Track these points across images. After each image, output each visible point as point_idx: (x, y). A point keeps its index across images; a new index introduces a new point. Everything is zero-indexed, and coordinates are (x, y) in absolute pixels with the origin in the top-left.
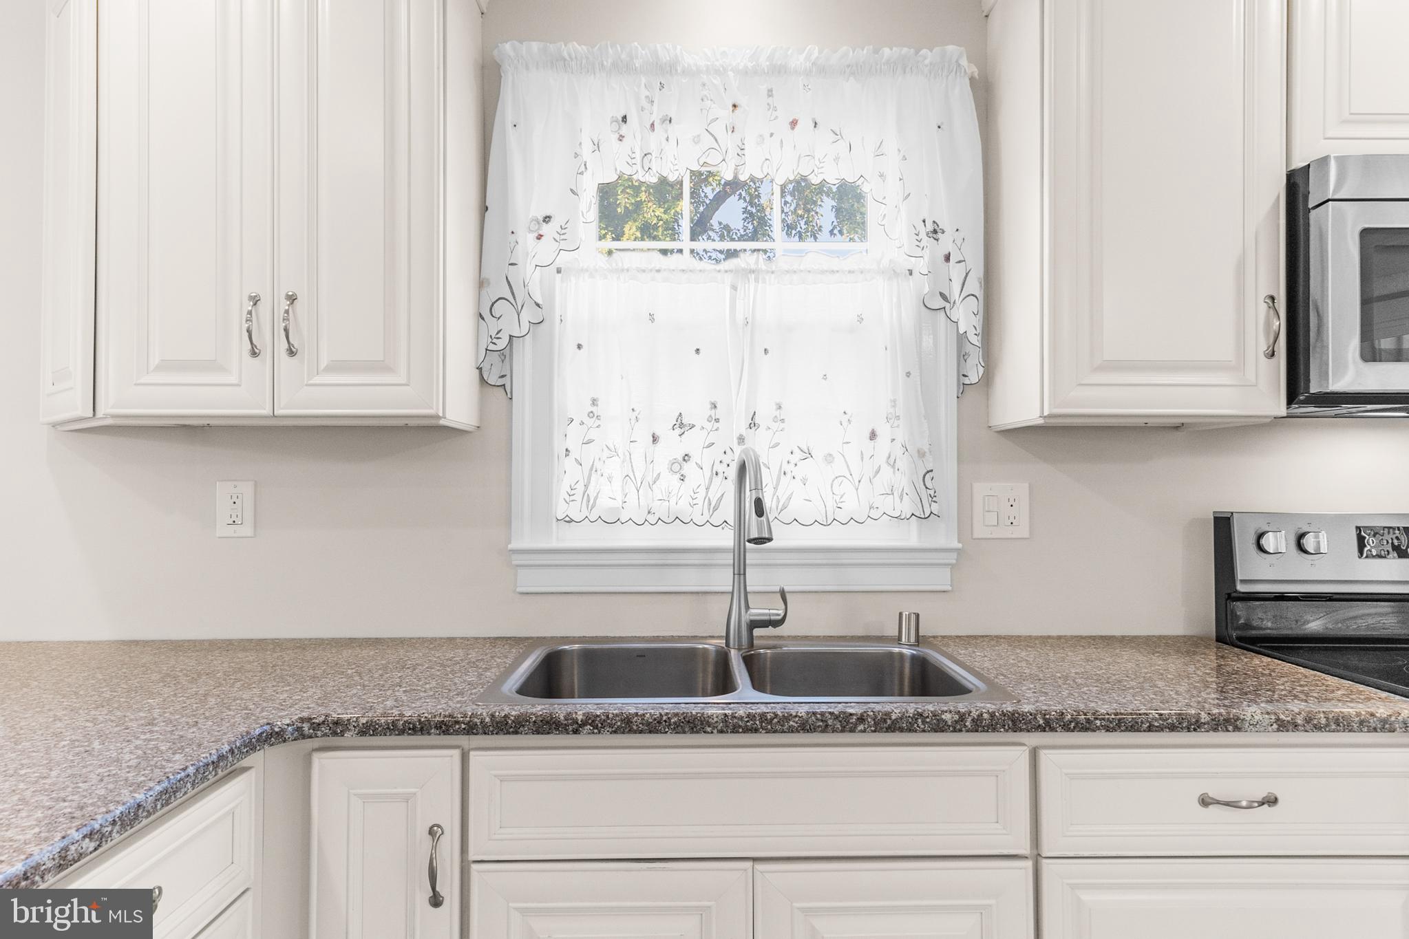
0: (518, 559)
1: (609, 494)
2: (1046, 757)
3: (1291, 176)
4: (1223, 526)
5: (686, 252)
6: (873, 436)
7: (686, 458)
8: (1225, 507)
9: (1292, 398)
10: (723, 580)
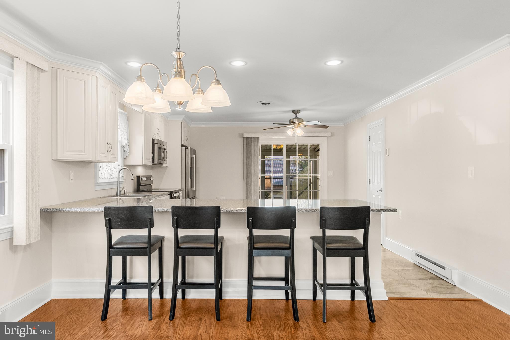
3: (152, 139)
4: (138, 178)
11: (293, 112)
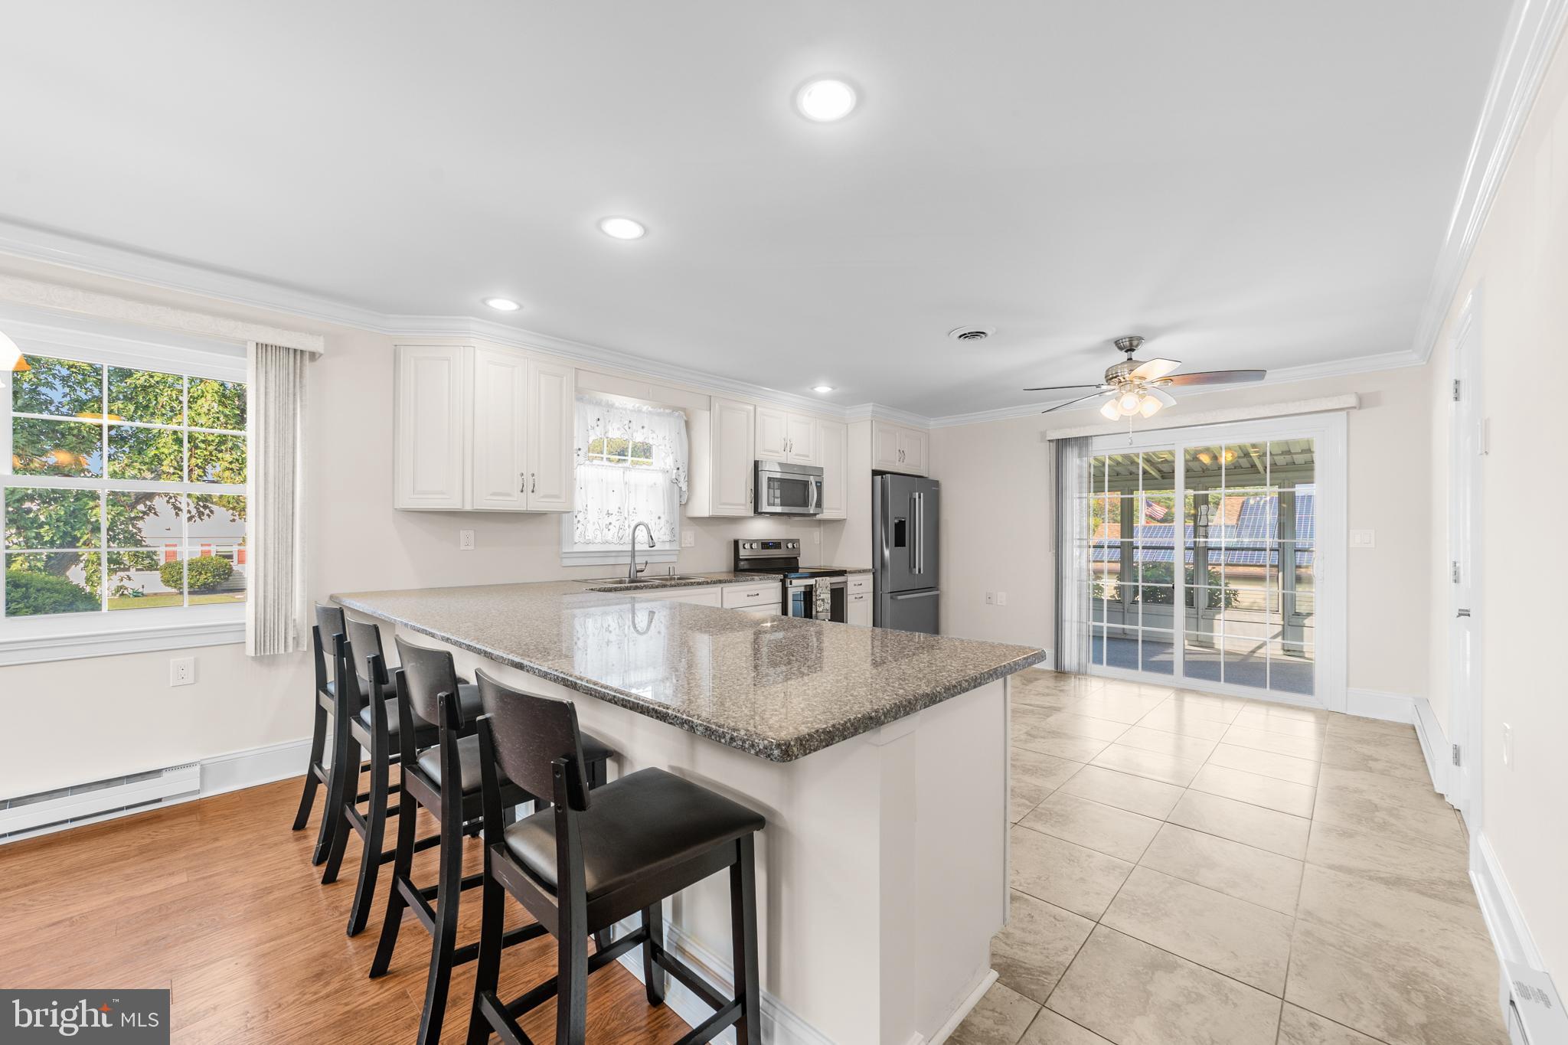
0: (564, 556)
1: (590, 536)
2: (724, 589)
3: (755, 461)
4: (736, 543)
5: (605, 459)
6: (659, 518)
7: (610, 524)
8: (737, 538)
9: (755, 513)
10: (628, 560)
11: (1118, 344)
